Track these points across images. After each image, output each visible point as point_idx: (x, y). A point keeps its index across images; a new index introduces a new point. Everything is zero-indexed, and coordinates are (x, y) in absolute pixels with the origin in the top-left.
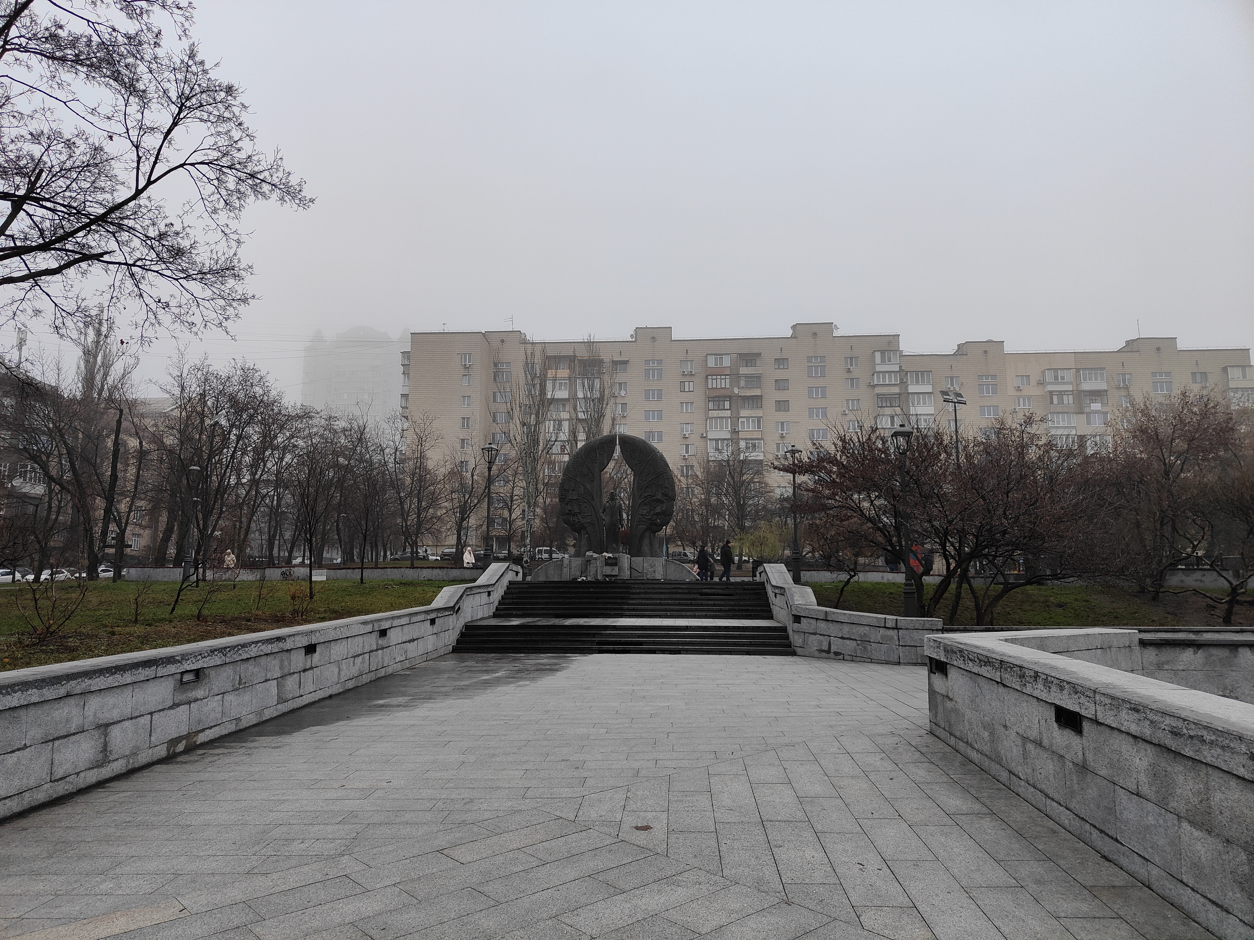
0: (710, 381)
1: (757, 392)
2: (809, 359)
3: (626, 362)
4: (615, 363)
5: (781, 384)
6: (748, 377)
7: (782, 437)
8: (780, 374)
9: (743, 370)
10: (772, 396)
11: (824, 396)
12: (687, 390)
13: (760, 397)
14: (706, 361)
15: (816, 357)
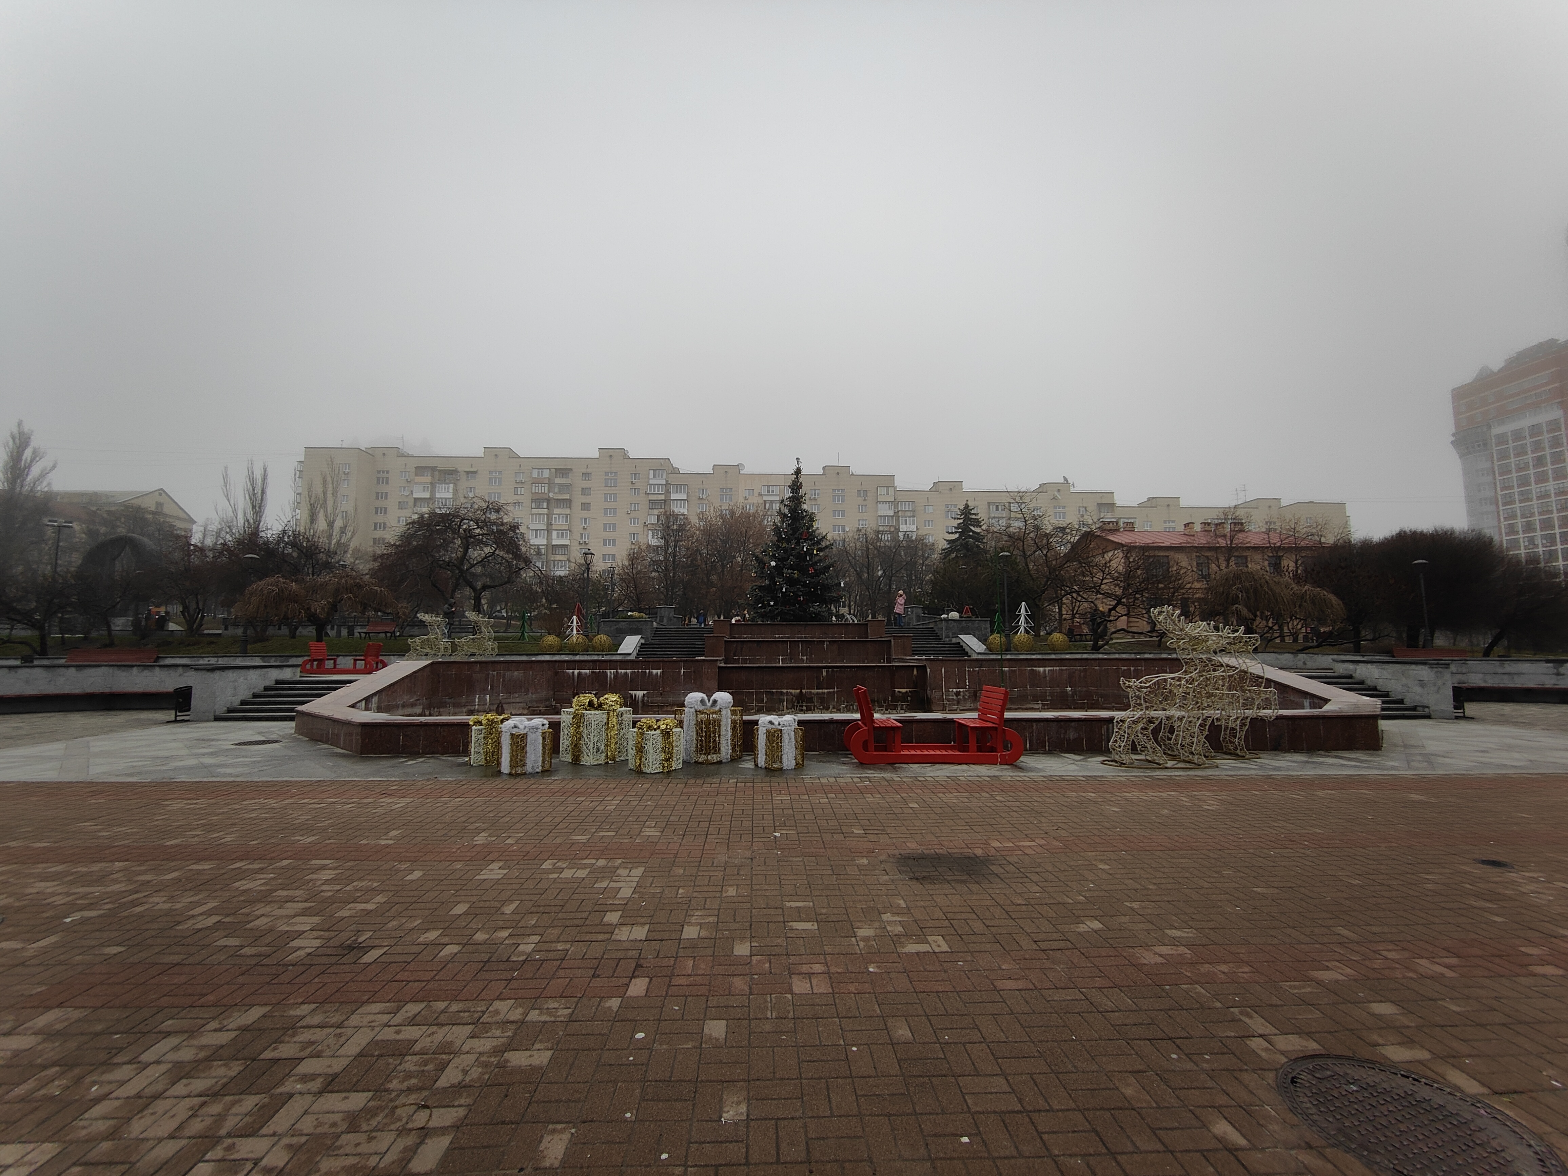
0: (534, 487)
1: (567, 497)
2: (606, 474)
3: (475, 472)
4: (468, 473)
5: (585, 491)
6: (560, 485)
7: (584, 529)
8: (586, 484)
9: (558, 481)
10: (579, 499)
11: (615, 501)
12: (519, 493)
13: (570, 501)
14: (531, 473)
15: (611, 473)
